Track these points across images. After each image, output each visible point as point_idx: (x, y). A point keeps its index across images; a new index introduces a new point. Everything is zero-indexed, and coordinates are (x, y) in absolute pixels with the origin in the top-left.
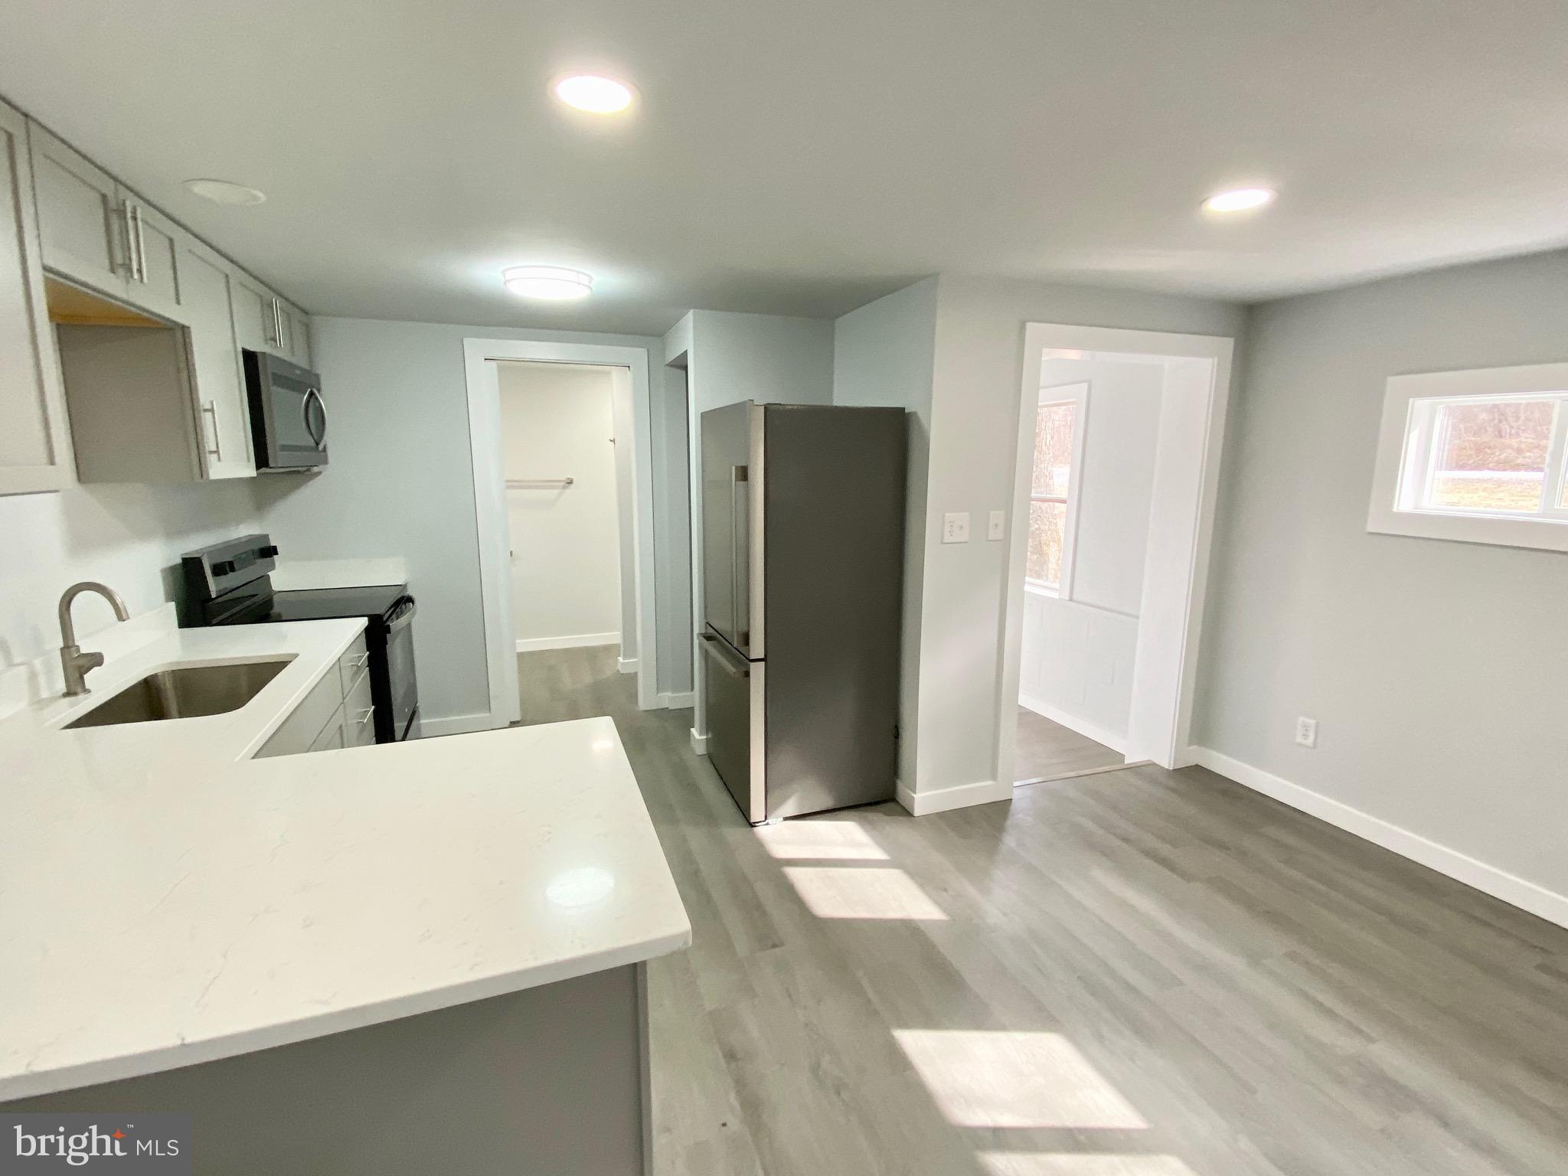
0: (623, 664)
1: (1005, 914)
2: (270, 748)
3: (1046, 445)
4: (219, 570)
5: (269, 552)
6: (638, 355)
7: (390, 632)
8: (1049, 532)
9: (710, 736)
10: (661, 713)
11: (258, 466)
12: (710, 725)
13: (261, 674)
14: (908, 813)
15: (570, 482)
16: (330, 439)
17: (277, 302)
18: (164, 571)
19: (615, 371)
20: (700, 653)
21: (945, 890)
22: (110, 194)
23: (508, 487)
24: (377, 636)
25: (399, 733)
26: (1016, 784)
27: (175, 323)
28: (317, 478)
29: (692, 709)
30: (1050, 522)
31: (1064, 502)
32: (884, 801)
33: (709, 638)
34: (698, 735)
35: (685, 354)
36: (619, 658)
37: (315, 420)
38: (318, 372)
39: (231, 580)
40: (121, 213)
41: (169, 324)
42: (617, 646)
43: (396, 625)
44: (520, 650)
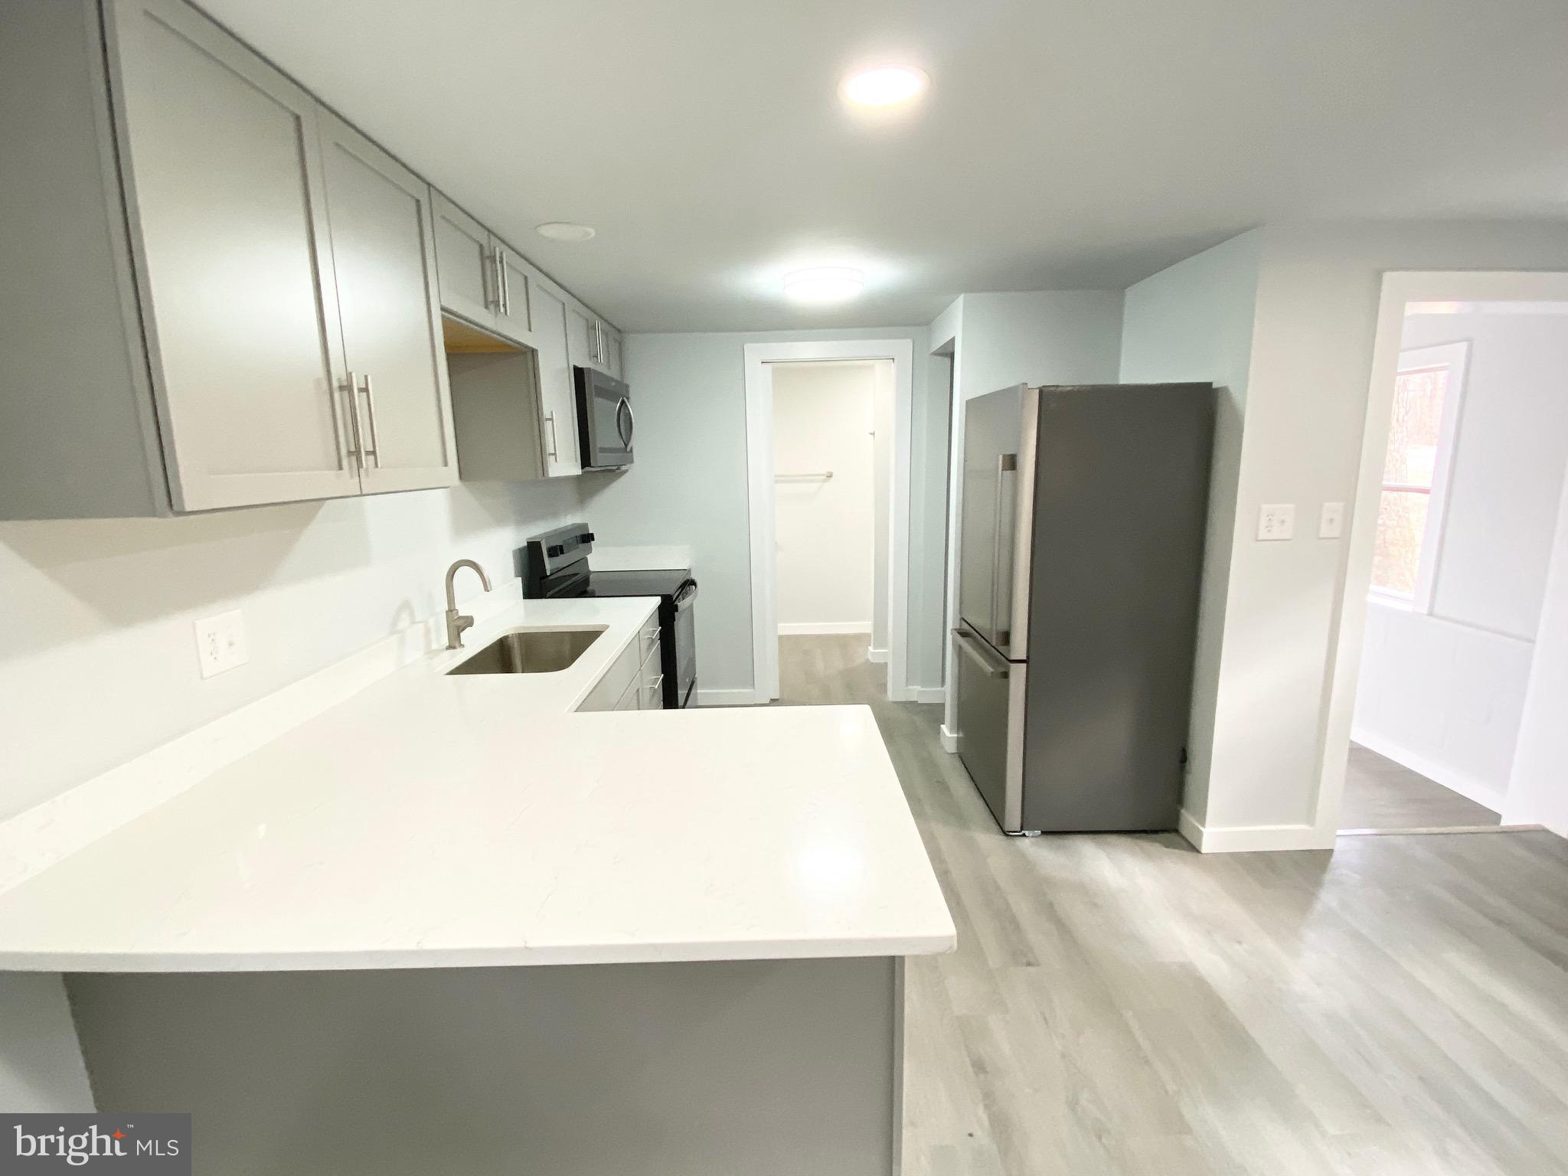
0: (873, 654)
1: (1319, 984)
2: (587, 705)
3: (1398, 420)
4: (555, 551)
5: (588, 538)
6: (903, 347)
7: (677, 611)
8: (1399, 529)
9: (961, 735)
10: (910, 706)
11: (583, 467)
12: (962, 723)
13: (580, 641)
14: (1194, 849)
15: (830, 476)
16: (635, 443)
17: (598, 323)
18: (514, 551)
19: (878, 365)
20: (953, 645)
21: (1240, 943)
22: (485, 242)
23: (777, 482)
24: (667, 613)
25: (681, 702)
26: (1340, 832)
27: (526, 347)
28: (623, 477)
29: (943, 705)
30: (1400, 517)
31: (1426, 491)
32: (1163, 831)
33: (964, 634)
34: (948, 732)
35: (953, 340)
36: (869, 647)
37: (625, 425)
38: (627, 383)
39: (561, 561)
40: (493, 259)
41: (524, 349)
42: (869, 635)
43: (682, 604)
44: (781, 633)
